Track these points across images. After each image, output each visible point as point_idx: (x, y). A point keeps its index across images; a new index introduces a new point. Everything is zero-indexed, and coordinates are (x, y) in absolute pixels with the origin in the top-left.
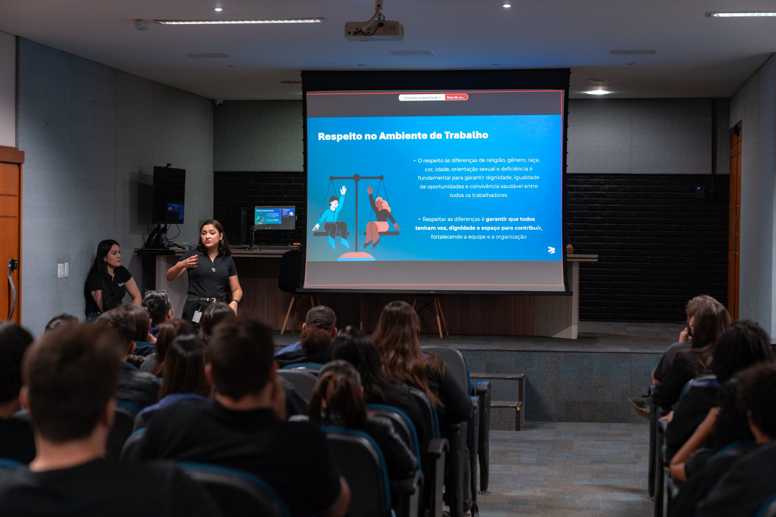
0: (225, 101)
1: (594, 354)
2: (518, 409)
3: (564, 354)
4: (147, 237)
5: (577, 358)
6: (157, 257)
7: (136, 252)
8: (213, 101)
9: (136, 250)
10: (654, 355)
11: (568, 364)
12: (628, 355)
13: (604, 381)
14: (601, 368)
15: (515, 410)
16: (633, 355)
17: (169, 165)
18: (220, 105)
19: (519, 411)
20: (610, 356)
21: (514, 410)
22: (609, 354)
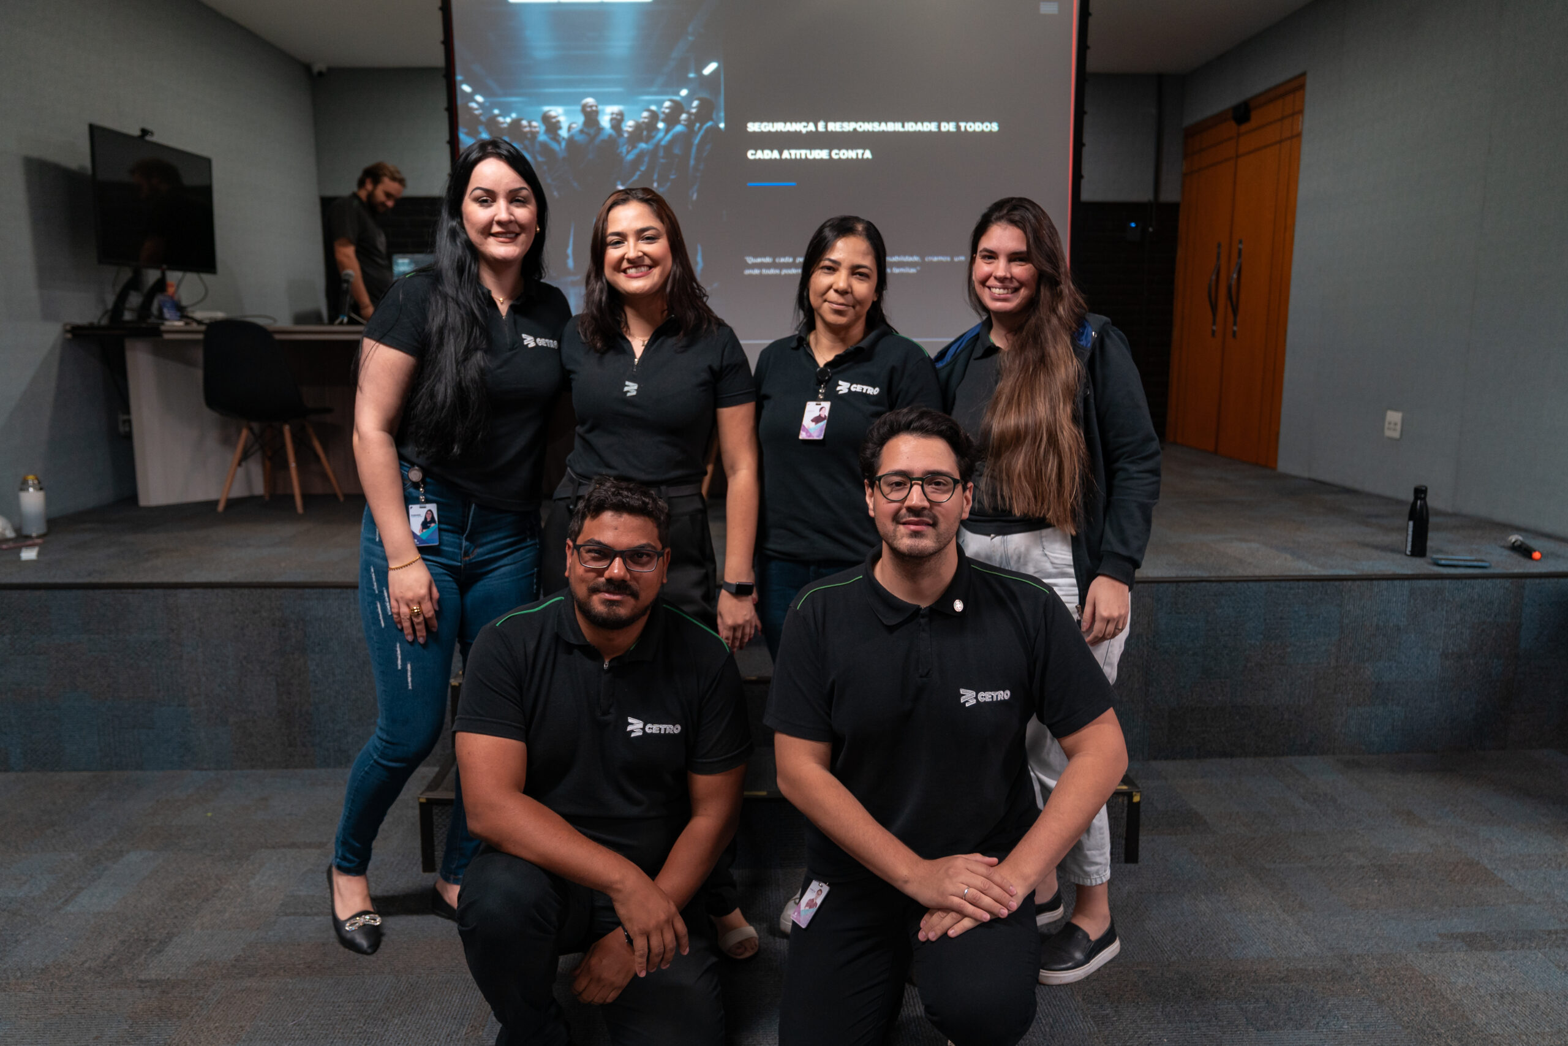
0: (331, 70)
1: (1251, 584)
2: (1136, 799)
3: (1173, 587)
4: (110, 300)
5: (1205, 596)
6: (128, 343)
7: (67, 331)
8: (307, 68)
9: (68, 328)
10: (1401, 582)
11: (1180, 613)
12: (1337, 583)
13: (1270, 654)
14: (1265, 620)
15: (1126, 802)
16: (1350, 583)
17: (145, 132)
18: (320, 74)
19: (1139, 803)
20: (1291, 588)
21: (1123, 801)
22: (1288, 584)
